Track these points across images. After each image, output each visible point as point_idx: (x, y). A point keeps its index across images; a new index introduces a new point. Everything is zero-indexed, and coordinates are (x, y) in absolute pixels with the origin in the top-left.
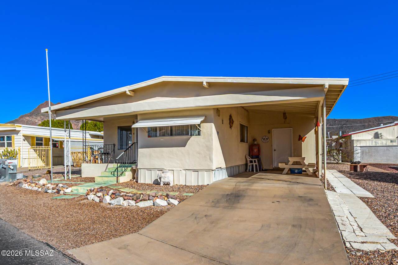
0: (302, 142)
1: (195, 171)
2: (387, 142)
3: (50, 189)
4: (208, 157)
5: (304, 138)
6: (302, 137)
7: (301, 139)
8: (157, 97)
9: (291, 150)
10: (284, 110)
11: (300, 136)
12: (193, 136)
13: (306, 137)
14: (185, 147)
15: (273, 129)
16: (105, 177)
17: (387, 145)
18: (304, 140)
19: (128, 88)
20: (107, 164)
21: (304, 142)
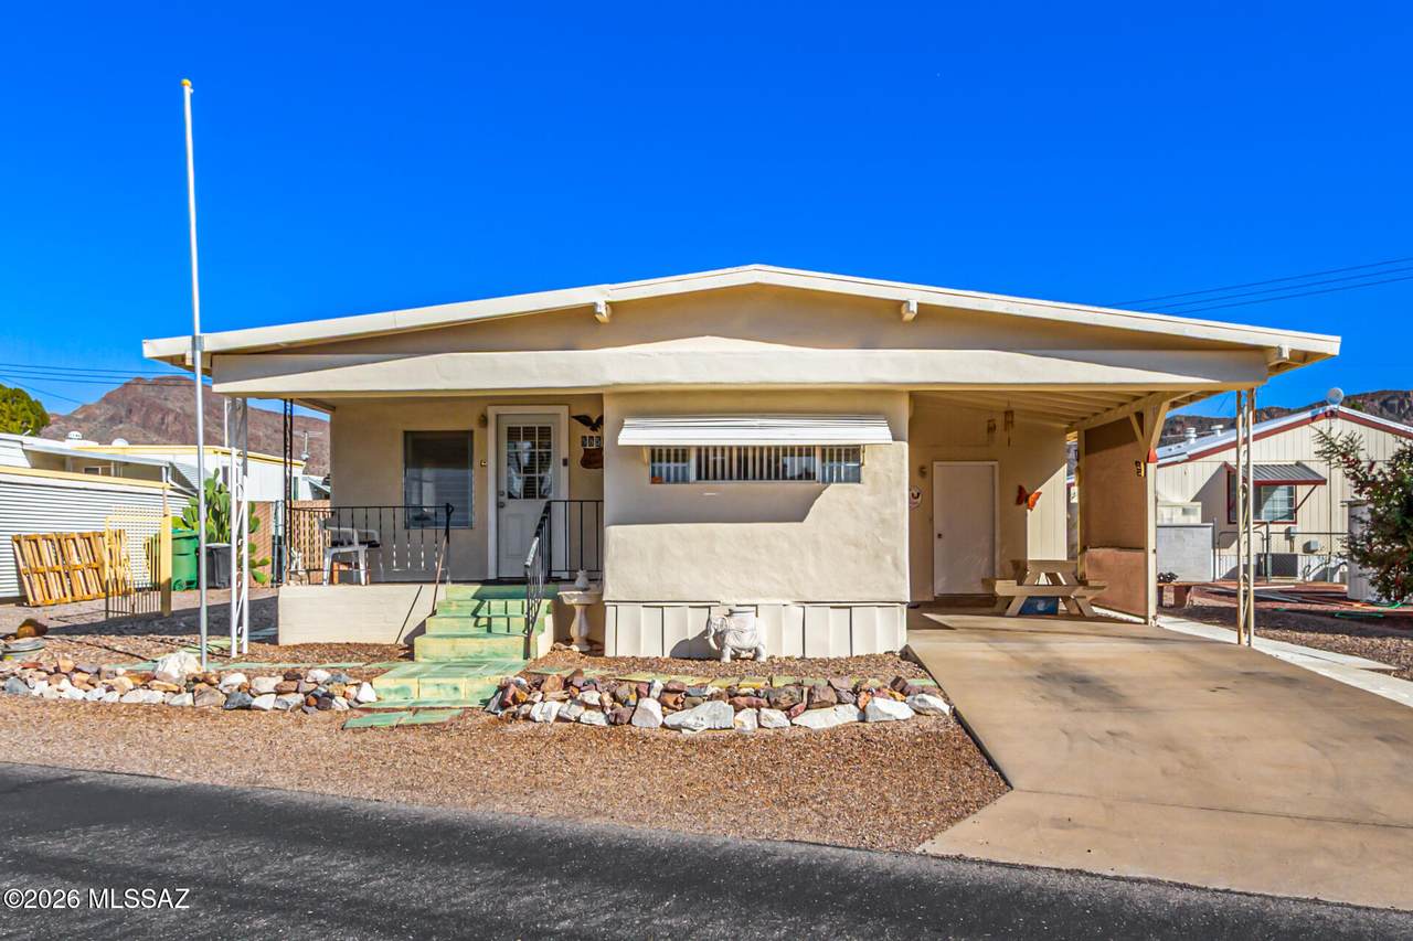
0: (1029, 511)
1: (837, 605)
2: (1172, 514)
3: (260, 695)
4: (889, 558)
5: (1033, 496)
6: (1028, 492)
7: (1024, 498)
8: (707, 337)
9: (994, 535)
10: (1009, 403)
11: (1021, 489)
12: (833, 486)
13: (1040, 493)
14: (801, 520)
15: (936, 464)
16: (462, 636)
17: (1175, 523)
18: (1034, 504)
19: (604, 293)
20: (434, 586)
21: (1034, 509)
